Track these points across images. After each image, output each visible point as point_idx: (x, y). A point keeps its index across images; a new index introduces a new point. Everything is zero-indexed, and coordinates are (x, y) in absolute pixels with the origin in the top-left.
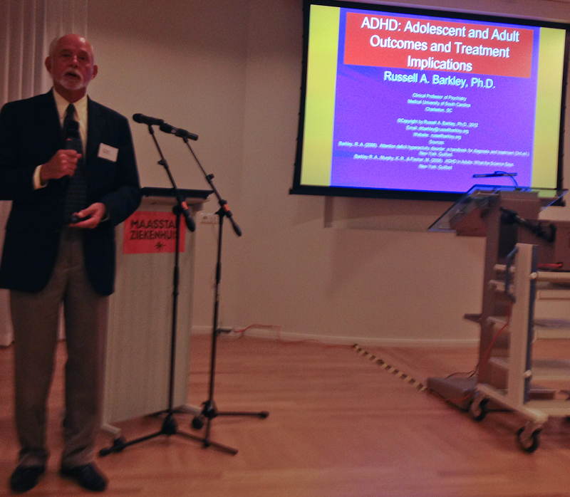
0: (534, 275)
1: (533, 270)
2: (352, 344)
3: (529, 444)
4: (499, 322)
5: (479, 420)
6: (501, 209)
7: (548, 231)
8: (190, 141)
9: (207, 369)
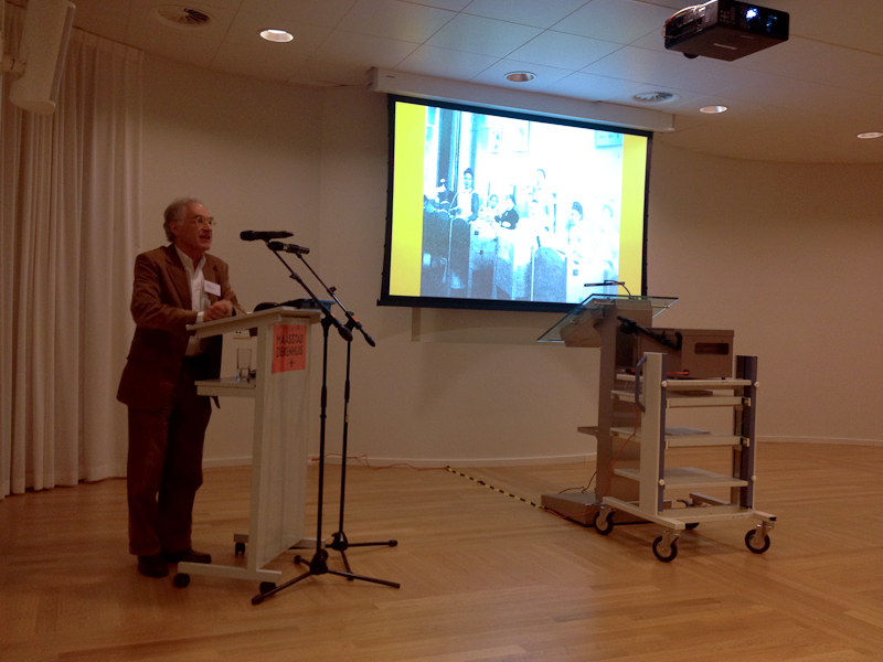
0: (665, 383)
1: (663, 379)
2: (445, 466)
3: (668, 555)
4: (624, 433)
5: (604, 533)
6: (619, 318)
7: (674, 339)
8: (304, 256)
9: (317, 500)
